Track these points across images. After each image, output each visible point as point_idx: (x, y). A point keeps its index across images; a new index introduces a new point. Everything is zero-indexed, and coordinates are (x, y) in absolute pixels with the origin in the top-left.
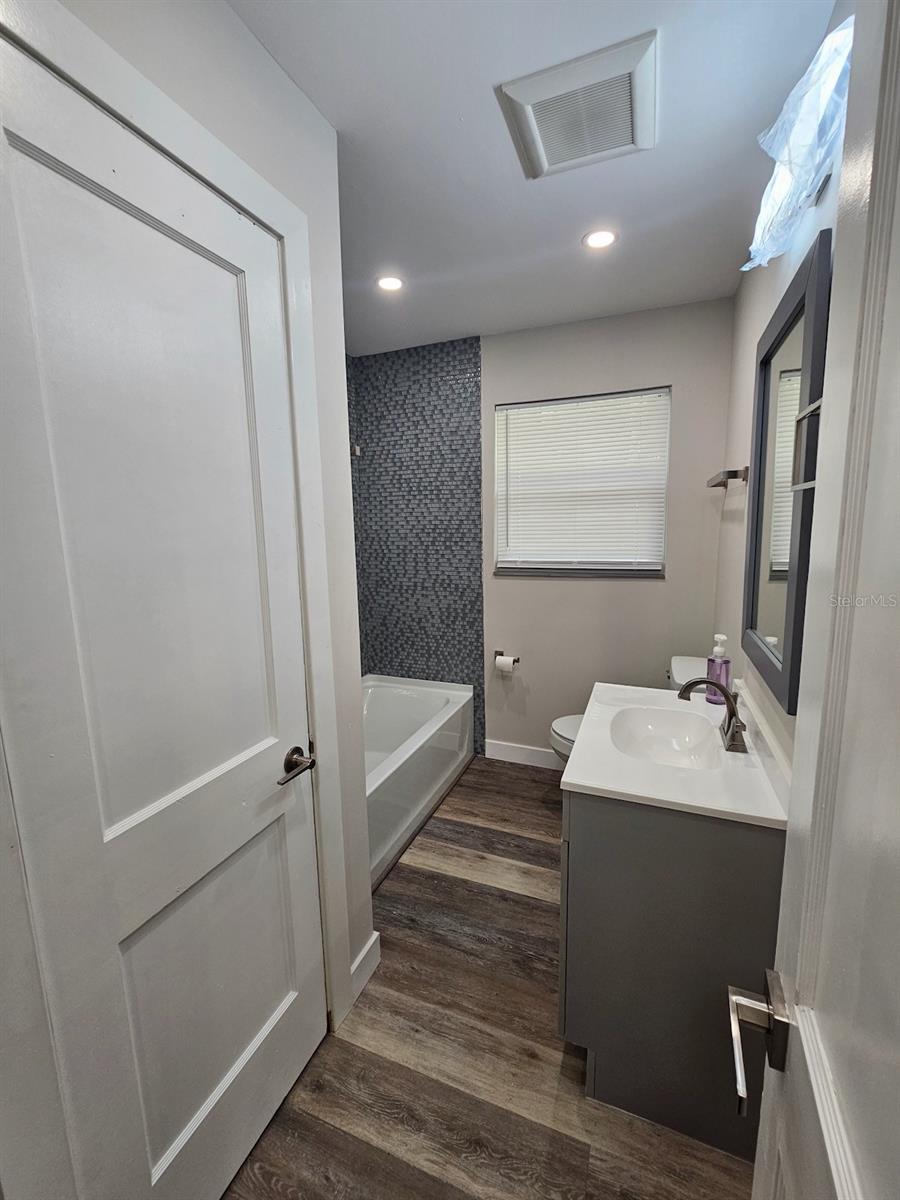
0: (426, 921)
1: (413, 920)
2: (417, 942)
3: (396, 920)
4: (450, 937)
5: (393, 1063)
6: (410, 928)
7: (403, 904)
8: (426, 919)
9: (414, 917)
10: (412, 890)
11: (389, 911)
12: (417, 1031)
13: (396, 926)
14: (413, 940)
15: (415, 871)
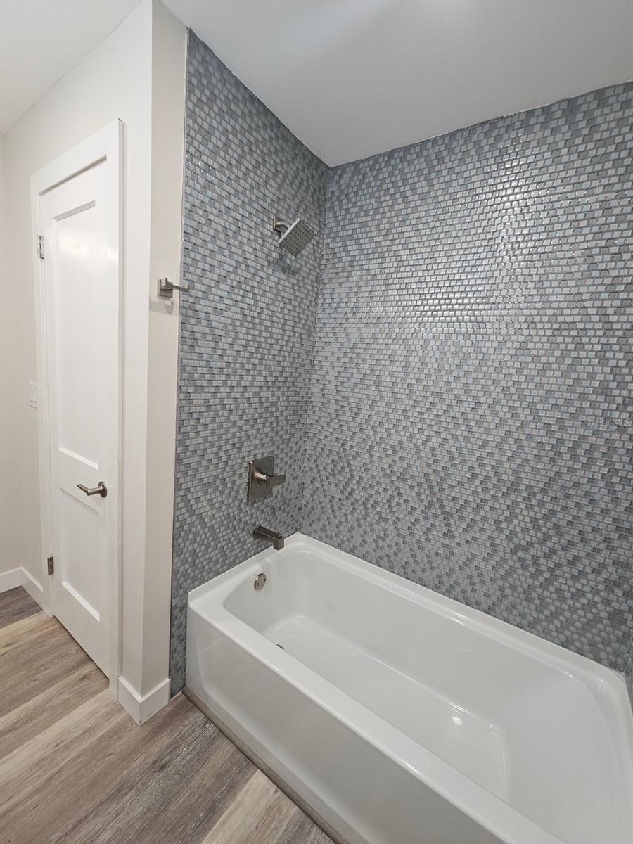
0: (152, 784)
1: (163, 767)
2: (134, 765)
3: (175, 749)
4: (113, 808)
5: (54, 722)
6: (154, 762)
7: (191, 761)
8: (155, 784)
9: (165, 770)
10: (205, 775)
11: (190, 744)
12: (57, 745)
13: (167, 747)
14: (139, 761)
15: (232, 789)
